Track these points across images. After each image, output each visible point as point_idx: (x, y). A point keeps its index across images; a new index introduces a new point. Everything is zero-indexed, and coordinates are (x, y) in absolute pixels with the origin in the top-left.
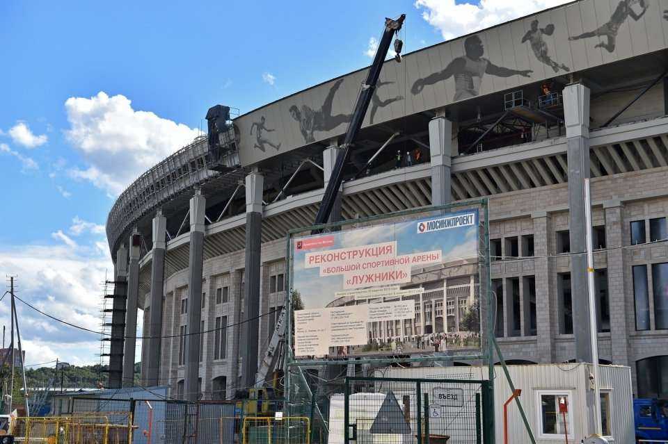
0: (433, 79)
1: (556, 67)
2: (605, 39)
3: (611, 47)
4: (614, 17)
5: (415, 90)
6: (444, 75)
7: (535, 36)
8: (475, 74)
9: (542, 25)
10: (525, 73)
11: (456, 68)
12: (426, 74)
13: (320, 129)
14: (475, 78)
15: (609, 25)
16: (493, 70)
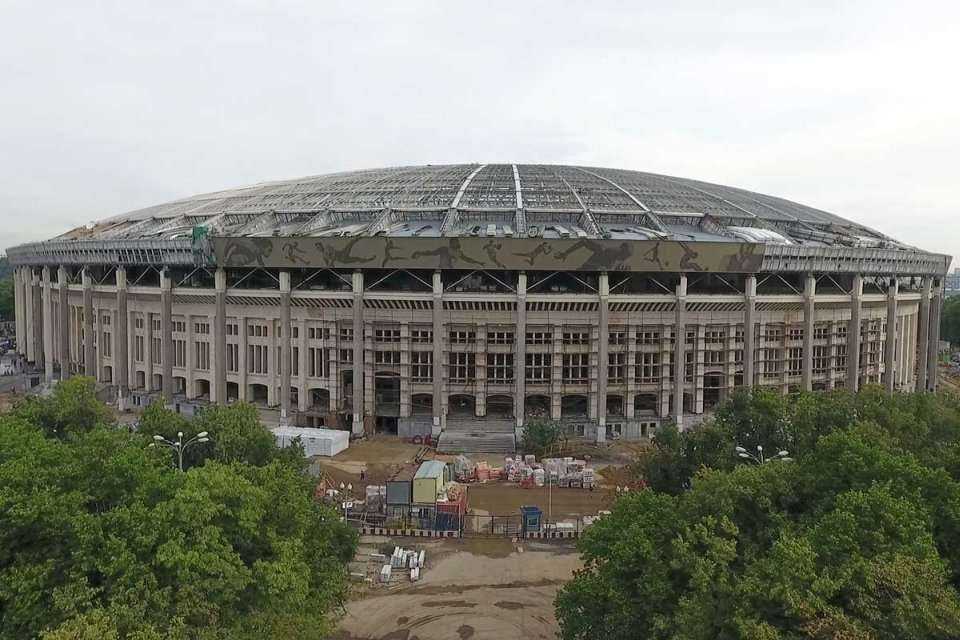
0: (428, 253)
1: (499, 265)
2: (529, 259)
3: (532, 264)
4: (536, 251)
5: (413, 257)
6: (435, 253)
7: (491, 248)
8: (453, 257)
9: (495, 243)
10: (482, 264)
11: (442, 251)
12: (422, 250)
13: (339, 260)
14: (453, 260)
15: (532, 253)
16: (463, 257)
